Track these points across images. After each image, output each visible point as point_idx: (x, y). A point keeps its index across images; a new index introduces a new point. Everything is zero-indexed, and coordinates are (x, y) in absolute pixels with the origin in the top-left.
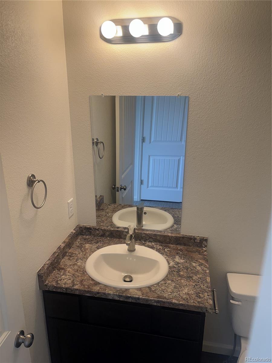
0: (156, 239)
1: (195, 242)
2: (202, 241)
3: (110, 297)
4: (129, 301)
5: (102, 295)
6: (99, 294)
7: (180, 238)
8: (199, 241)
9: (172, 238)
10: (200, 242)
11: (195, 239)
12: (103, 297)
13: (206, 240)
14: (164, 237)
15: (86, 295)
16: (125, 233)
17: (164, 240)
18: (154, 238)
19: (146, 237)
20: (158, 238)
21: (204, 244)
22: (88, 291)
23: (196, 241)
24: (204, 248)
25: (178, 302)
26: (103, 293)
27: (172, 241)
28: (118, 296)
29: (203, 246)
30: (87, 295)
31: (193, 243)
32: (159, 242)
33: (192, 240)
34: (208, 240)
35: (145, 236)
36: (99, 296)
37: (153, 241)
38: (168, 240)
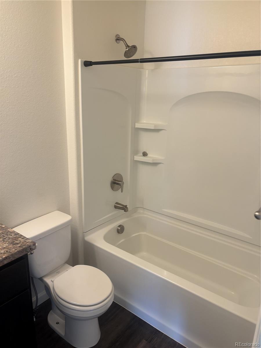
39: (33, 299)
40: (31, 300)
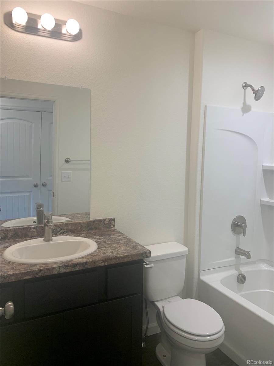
0: (67, 229)
1: (104, 224)
2: (110, 221)
3: (55, 272)
4: (76, 270)
5: (45, 272)
6: (42, 272)
7: (91, 223)
8: (107, 223)
9: (83, 224)
10: (109, 223)
11: (104, 220)
12: (46, 274)
13: (113, 220)
14: (76, 225)
15: (24, 279)
16: (33, 229)
17: (75, 229)
18: (65, 228)
19: (57, 229)
20: (70, 227)
21: (112, 224)
22: (28, 272)
23: (105, 222)
24: (113, 228)
25: (123, 255)
26: (47, 269)
27: (84, 228)
28: (64, 267)
29: (112, 226)
30: (26, 278)
31: (103, 225)
32: (71, 232)
33: (102, 223)
34: (115, 220)
35: (55, 229)
36: (42, 274)
37: (65, 232)
38: (80, 228)
39: (143, 327)
40: (142, 327)
